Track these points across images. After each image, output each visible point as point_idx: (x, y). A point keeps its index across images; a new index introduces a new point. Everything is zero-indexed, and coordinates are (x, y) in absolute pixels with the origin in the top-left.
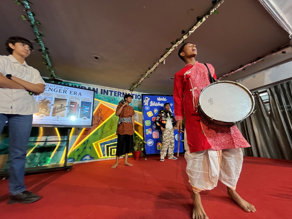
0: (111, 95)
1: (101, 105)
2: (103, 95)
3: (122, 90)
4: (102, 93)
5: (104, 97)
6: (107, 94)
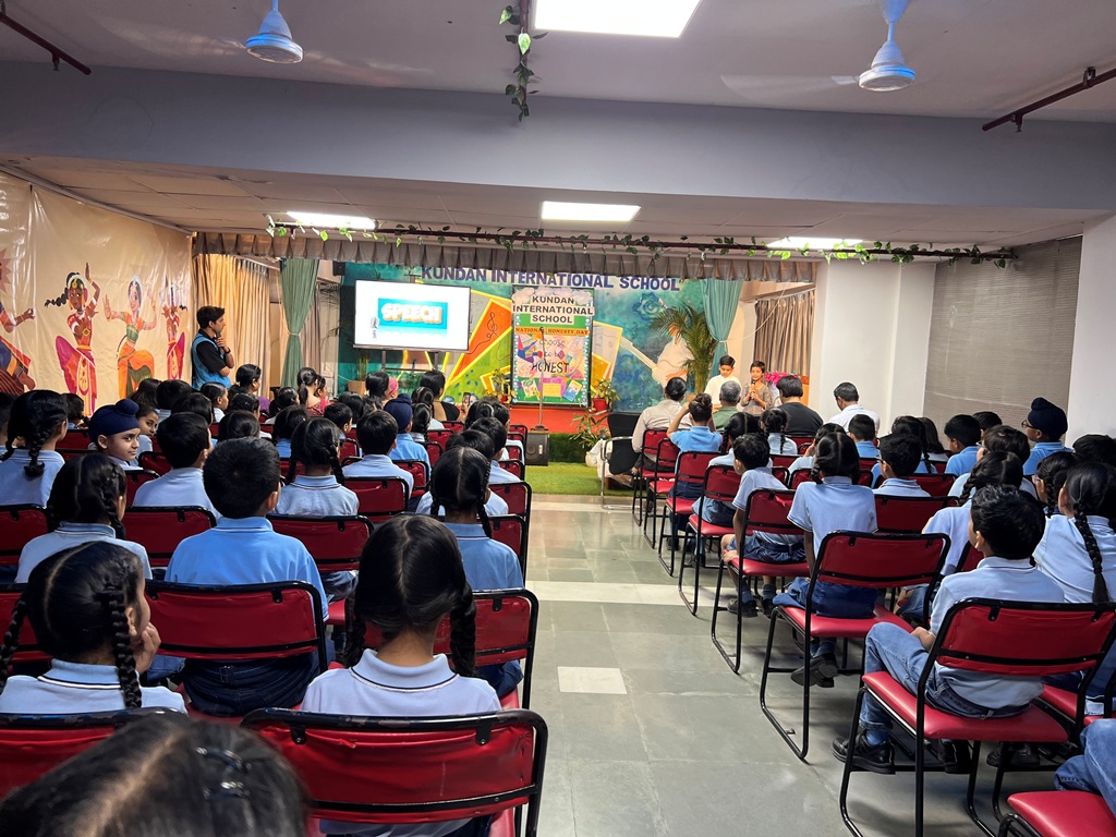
0: (513, 281)
1: (493, 304)
2: (496, 283)
4: (493, 280)
5: (499, 286)
6: (505, 281)
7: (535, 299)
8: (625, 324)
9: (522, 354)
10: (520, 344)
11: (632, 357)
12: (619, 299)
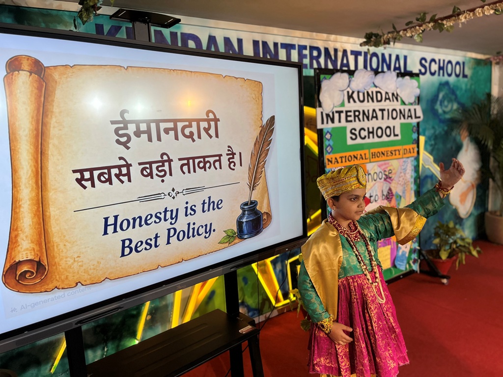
3: (325, 36)
7: (350, 96)
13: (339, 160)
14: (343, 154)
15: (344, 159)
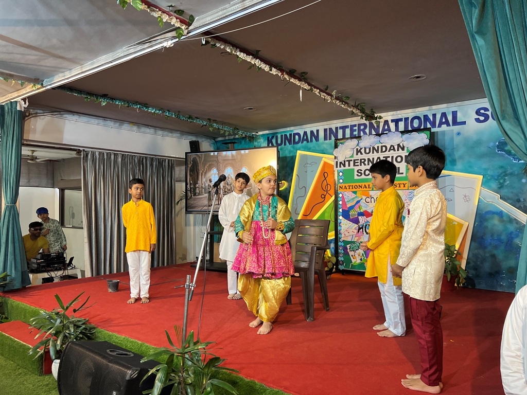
0: (344, 136)
2: (328, 141)
5: (331, 144)
6: (336, 136)
7: (359, 151)
8: (486, 170)
9: (346, 215)
10: (344, 203)
11: (500, 214)
12: (475, 138)
13: (348, 188)
14: (351, 184)
15: (351, 187)
